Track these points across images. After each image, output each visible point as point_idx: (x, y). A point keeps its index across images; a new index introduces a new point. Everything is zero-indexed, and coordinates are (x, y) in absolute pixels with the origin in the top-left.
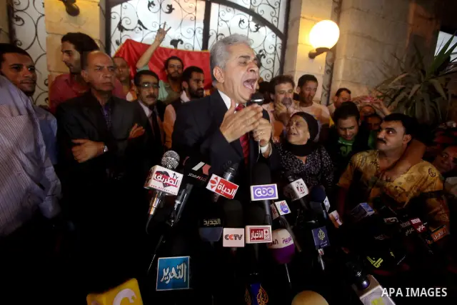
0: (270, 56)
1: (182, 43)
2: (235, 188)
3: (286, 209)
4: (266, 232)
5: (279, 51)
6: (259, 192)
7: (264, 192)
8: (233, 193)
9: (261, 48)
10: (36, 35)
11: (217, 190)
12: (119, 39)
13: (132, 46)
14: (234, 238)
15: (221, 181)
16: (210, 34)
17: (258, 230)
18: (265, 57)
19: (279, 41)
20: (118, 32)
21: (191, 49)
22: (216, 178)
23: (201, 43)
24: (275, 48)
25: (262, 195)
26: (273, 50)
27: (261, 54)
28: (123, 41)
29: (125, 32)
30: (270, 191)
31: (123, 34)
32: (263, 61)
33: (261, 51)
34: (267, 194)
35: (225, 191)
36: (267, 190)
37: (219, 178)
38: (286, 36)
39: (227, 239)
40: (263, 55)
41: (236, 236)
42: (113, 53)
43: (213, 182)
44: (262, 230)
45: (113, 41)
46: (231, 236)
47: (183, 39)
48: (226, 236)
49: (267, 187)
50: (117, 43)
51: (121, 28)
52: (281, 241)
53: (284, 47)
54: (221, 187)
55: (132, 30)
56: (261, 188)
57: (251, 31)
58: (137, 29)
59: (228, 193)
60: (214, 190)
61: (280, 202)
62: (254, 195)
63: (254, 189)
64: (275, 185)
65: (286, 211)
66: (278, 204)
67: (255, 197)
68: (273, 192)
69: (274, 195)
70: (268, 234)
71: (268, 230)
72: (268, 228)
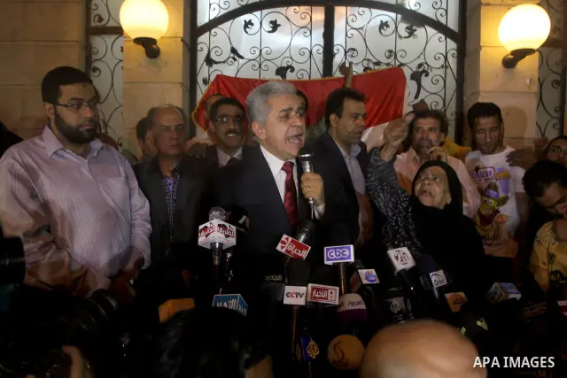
0: (436, 73)
1: (293, 69)
2: (307, 249)
3: (372, 278)
4: (331, 293)
5: (453, 62)
6: (332, 254)
7: (338, 253)
8: (304, 254)
9: (421, 60)
10: (112, 85)
11: (287, 251)
12: (207, 76)
13: (223, 83)
14: (295, 296)
15: (292, 241)
16: (335, 51)
17: (322, 289)
18: (427, 75)
19: (452, 45)
20: (205, 67)
21: (306, 78)
22: (287, 239)
23: (321, 66)
24: (446, 58)
25: (335, 257)
26: (442, 61)
27: (421, 70)
28: (212, 79)
29: (215, 66)
30: (344, 253)
31: (211, 70)
32: (425, 81)
33: (420, 65)
34: (341, 256)
35: (295, 252)
36: (341, 251)
37: (290, 239)
38: (464, 35)
39: (288, 296)
40: (424, 71)
41: (297, 294)
42: (199, 97)
43: (284, 243)
44: (327, 290)
45: (200, 80)
46: (293, 293)
47: (294, 65)
48: (288, 293)
49: (341, 248)
50: (205, 82)
51: (209, 61)
52: (346, 303)
53: (462, 54)
54: (292, 248)
55: (224, 62)
56: (335, 249)
57: (400, 37)
58: (231, 60)
59: (299, 254)
60: (283, 251)
61: (366, 271)
62: (327, 257)
63: (328, 250)
64: (352, 247)
65: (373, 281)
66: (363, 272)
67: (328, 259)
68: (349, 253)
69: (349, 257)
70: (333, 295)
71: (333, 291)
72: (335, 290)
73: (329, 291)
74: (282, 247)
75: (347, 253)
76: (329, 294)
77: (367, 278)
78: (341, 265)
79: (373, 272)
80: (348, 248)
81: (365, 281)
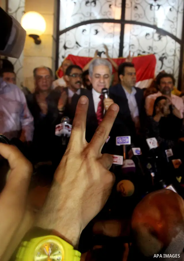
0: (171, 58)
5: (178, 53)
7: (123, 140)
13: (72, 58)
19: (178, 45)
20: (63, 50)
23: (118, 52)
24: (175, 51)
26: (173, 53)
28: (67, 56)
29: (67, 50)
32: (165, 61)
33: (163, 54)
40: (165, 57)
45: (60, 56)
49: (124, 138)
50: (63, 57)
51: (65, 48)
52: (126, 164)
53: (182, 50)
55: (72, 48)
56: (121, 138)
57: (155, 40)
58: (75, 47)
61: (136, 148)
63: (118, 138)
64: (130, 137)
66: (134, 149)
67: (118, 143)
68: (128, 140)
69: (128, 142)
70: (120, 160)
71: (120, 158)
72: (121, 157)
73: (118, 158)
76: (118, 160)
77: (136, 152)
78: (124, 146)
79: (139, 149)
80: (128, 138)
81: (135, 154)
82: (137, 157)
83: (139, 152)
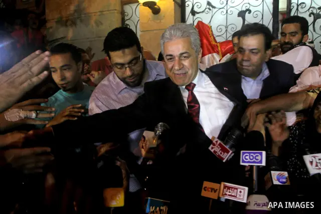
1: (250, 12)
2: (228, 152)
4: (240, 192)
6: (247, 157)
7: (251, 158)
8: (226, 156)
11: (214, 151)
15: (219, 144)
17: (232, 188)
22: (216, 141)
25: (249, 160)
29: (197, 15)
30: (257, 158)
31: (195, 18)
34: (254, 160)
35: (219, 153)
36: (254, 156)
37: (219, 142)
39: (205, 190)
41: (212, 189)
43: (214, 145)
44: (237, 189)
46: (209, 188)
47: (251, 8)
48: (206, 187)
49: (254, 153)
51: (193, 12)
52: (253, 203)
54: (218, 150)
55: (203, 12)
56: (249, 153)
58: (207, 10)
59: (221, 155)
60: (212, 151)
61: (278, 172)
62: (243, 160)
63: (244, 153)
64: (264, 153)
65: (285, 183)
66: (275, 174)
67: (244, 162)
68: (261, 158)
69: (261, 162)
70: (242, 194)
71: (242, 191)
72: (244, 189)
73: (239, 190)
74: (212, 148)
75: (259, 158)
76: (239, 193)
77: (278, 180)
78: (255, 168)
79: (286, 174)
80: (261, 154)
81: (276, 182)
82: (279, 187)
83: (284, 180)
